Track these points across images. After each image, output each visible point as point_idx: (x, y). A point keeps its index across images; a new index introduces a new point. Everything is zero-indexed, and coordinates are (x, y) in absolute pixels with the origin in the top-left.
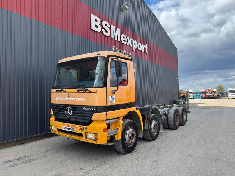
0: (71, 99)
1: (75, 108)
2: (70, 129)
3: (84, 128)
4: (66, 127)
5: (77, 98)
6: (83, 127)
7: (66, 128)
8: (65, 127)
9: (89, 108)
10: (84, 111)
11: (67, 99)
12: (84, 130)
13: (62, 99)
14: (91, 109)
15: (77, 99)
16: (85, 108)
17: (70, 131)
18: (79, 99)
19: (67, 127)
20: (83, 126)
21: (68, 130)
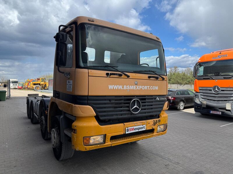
0: (140, 88)
1: (145, 99)
2: (139, 128)
3: (158, 121)
4: (133, 127)
5: (148, 87)
6: (156, 121)
7: (133, 129)
8: (131, 128)
9: (162, 97)
10: (157, 101)
11: (133, 87)
12: (157, 123)
13: (123, 87)
14: (163, 98)
15: (150, 88)
16: (158, 98)
17: (140, 130)
18: (152, 88)
19: (135, 127)
20: (156, 119)
21: (137, 131)
